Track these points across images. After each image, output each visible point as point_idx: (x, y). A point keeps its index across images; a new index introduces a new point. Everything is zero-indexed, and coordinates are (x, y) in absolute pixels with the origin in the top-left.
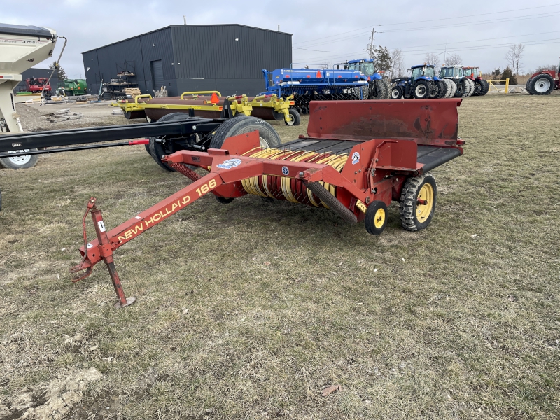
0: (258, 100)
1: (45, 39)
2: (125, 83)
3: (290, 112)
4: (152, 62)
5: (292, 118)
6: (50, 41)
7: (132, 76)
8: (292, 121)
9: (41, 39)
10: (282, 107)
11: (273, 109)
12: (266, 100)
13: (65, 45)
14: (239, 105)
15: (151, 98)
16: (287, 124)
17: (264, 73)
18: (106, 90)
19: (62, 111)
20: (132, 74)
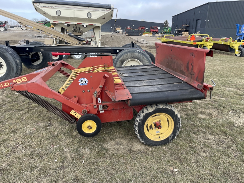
0: (222, 41)
1: (109, 9)
2: (184, 29)
3: (239, 49)
4: (197, 20)
5: (240, 52)
6: (111, 10)
7: (188, 26)
8: (240, 54)
9: (108, 9)
10: (234, 45)
11: (229, 46)
12: (226, 41)
13: (117, 12)
14: (206, 42)
15: (174, 36)
16: (236, 55)
17: (237, 26)
18: (176, 32)
19: (142, 40)
20: (188, 25)
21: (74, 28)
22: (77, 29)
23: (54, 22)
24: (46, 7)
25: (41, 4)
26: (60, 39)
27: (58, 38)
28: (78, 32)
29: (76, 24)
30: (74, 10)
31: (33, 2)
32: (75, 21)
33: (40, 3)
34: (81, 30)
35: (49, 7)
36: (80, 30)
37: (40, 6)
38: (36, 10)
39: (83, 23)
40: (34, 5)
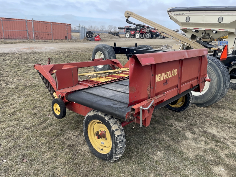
21: (203, 34)
22: (206, 35)
23: (183, 28)
24: (178, 15)
25: (175, 13)
26: (187, 45)
27: (185, 44)
28: (207, 38)
29: (205, 30)
30: (204, 15)
31: (168, 11)
32: (204, 27)
33: (173, 11)
34: (211, 36)
35: (180, 14)
36: (209, 36)
37: (173, 14)
38: (170, 18)
39: (212, 29)
40: (168, 13)
